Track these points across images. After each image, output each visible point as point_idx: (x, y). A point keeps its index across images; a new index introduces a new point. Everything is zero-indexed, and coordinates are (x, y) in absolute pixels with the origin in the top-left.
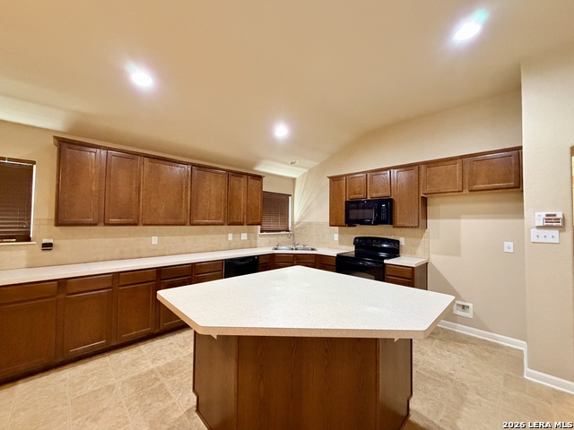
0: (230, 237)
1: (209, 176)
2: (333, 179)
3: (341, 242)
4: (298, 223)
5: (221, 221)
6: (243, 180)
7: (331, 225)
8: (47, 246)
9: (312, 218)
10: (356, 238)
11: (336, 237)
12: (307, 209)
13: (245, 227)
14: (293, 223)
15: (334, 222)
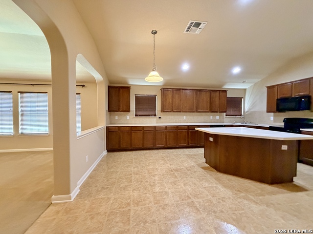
0: (211, 117)
1: (203, 93)
2: (269, 88)
3: (275, 121)
4: (247, 112)
5: (208, 111)
6: (217, 93)
7: (267, 112)
8: (160, 117)
9: (257, 109)
10: (285, 119)
11: (272, 118)
12: (253, 104)
13: (218, 113)
14: (244, 111)
15: (269, 110)
